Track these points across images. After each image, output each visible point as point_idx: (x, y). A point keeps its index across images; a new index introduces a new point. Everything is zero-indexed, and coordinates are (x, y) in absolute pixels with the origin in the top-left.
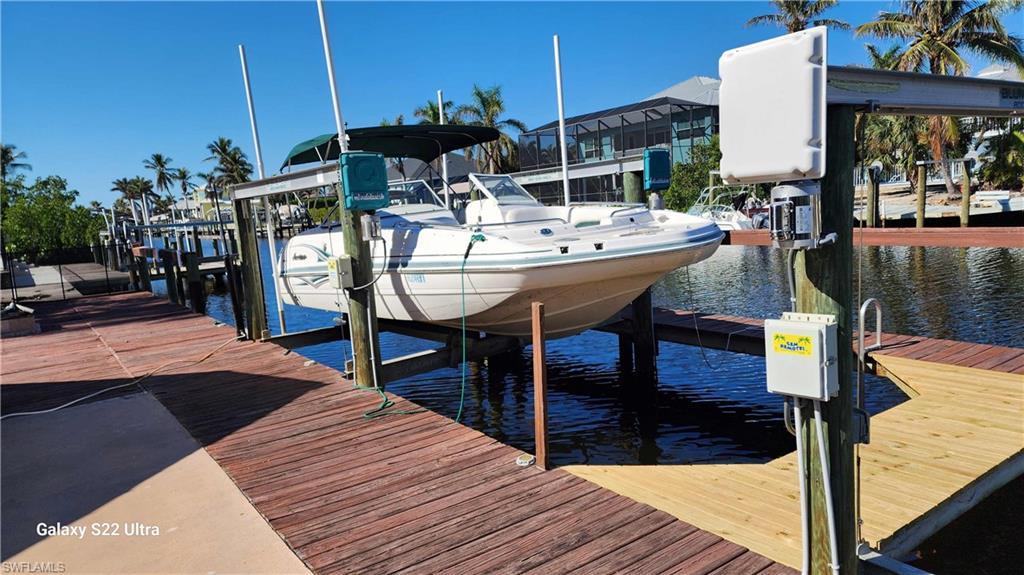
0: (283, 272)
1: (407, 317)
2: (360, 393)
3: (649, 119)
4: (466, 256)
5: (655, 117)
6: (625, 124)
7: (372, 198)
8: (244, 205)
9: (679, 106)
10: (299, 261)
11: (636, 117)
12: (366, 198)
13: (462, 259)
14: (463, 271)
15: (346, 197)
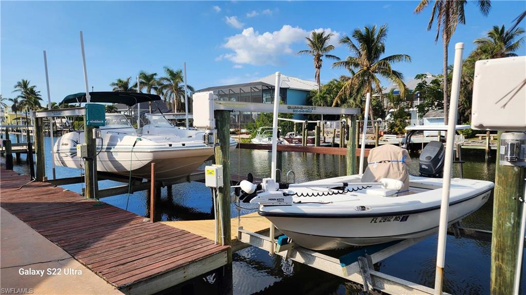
0: (58, 150)
1: (115, 170)
2: (87, 201)
3: (252, 91)
4: (134, 146)
5: (256, 90)
6: (242, 92)
7: (98, 122)
8: (39, 120)
9: (267, 87)
10: (64, 146)
11: (247, 90)
12: (95, 122)
13: (132, 147)
14: (132, 151)
15: (87, 121)
